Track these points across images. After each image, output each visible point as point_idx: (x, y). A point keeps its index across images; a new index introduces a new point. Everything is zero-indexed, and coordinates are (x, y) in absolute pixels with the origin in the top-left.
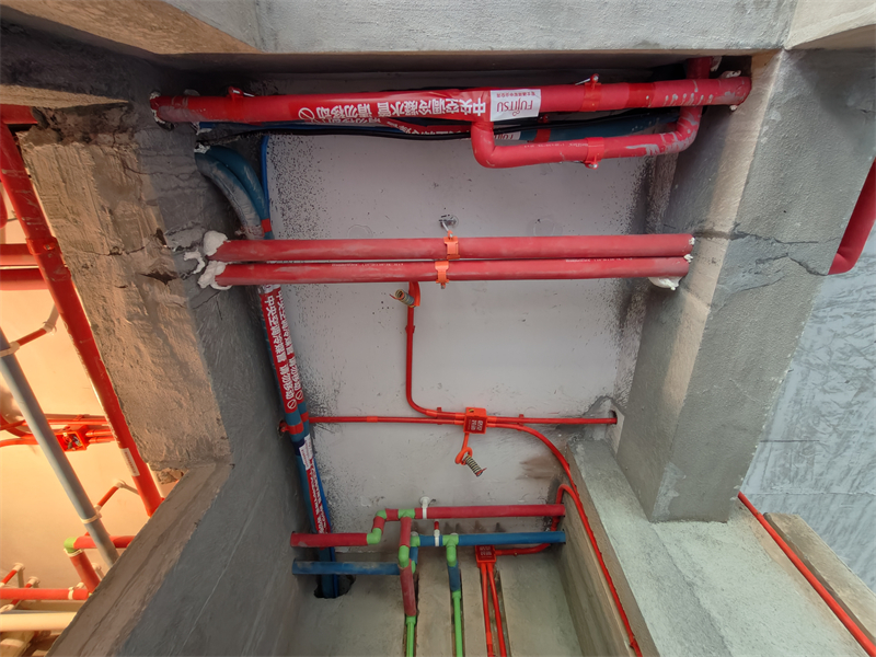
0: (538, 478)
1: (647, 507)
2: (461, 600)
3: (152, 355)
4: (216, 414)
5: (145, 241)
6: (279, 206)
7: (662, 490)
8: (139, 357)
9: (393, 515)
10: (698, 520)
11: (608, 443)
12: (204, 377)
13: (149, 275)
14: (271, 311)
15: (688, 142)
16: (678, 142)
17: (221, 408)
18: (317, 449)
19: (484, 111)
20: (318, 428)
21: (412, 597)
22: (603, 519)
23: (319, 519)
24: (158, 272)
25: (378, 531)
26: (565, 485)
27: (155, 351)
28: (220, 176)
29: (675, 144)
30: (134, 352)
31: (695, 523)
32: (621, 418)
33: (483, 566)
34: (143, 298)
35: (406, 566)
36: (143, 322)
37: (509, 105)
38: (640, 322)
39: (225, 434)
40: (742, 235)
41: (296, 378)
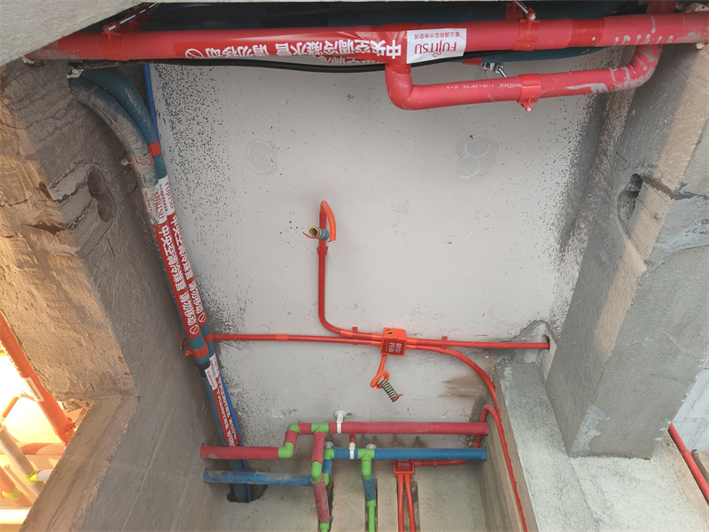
0: (462, 396)
1: (567, 442)
2: (376, 508)
3: (47, 299)
4: (117, 352)
5: (28, 194)
6: (167, 118)
7: (583, 429)
8: (33, 302)
9: (305, 429)
10: (620, 455)
11: (539, 368)
12: (102, 320)
13: (35, 226)
14: (167, 241)
15: (642, 80)
16: (630, 81)
17: (122, 348)
18: (223, 364)
19: (399, 54)
20: (224, 346)
21: (326, 507)
22: (520, 451)
23: (229, 433)
24: (45, 224)
25: (290, 445)
26: (490, 406)
27: (49, 296)
28: (99, 104)
29: (626, 84)
30: (27, 295)
31: (616, 459)
32: (553, 346)
33: (401, 477)
34: (31, 247)
35: (319, 481)
36: (34, 270)
37: (429, 47)
38: (581, 252)
39: (128, 370)
40: (689, 195)
41: (198, 301)
